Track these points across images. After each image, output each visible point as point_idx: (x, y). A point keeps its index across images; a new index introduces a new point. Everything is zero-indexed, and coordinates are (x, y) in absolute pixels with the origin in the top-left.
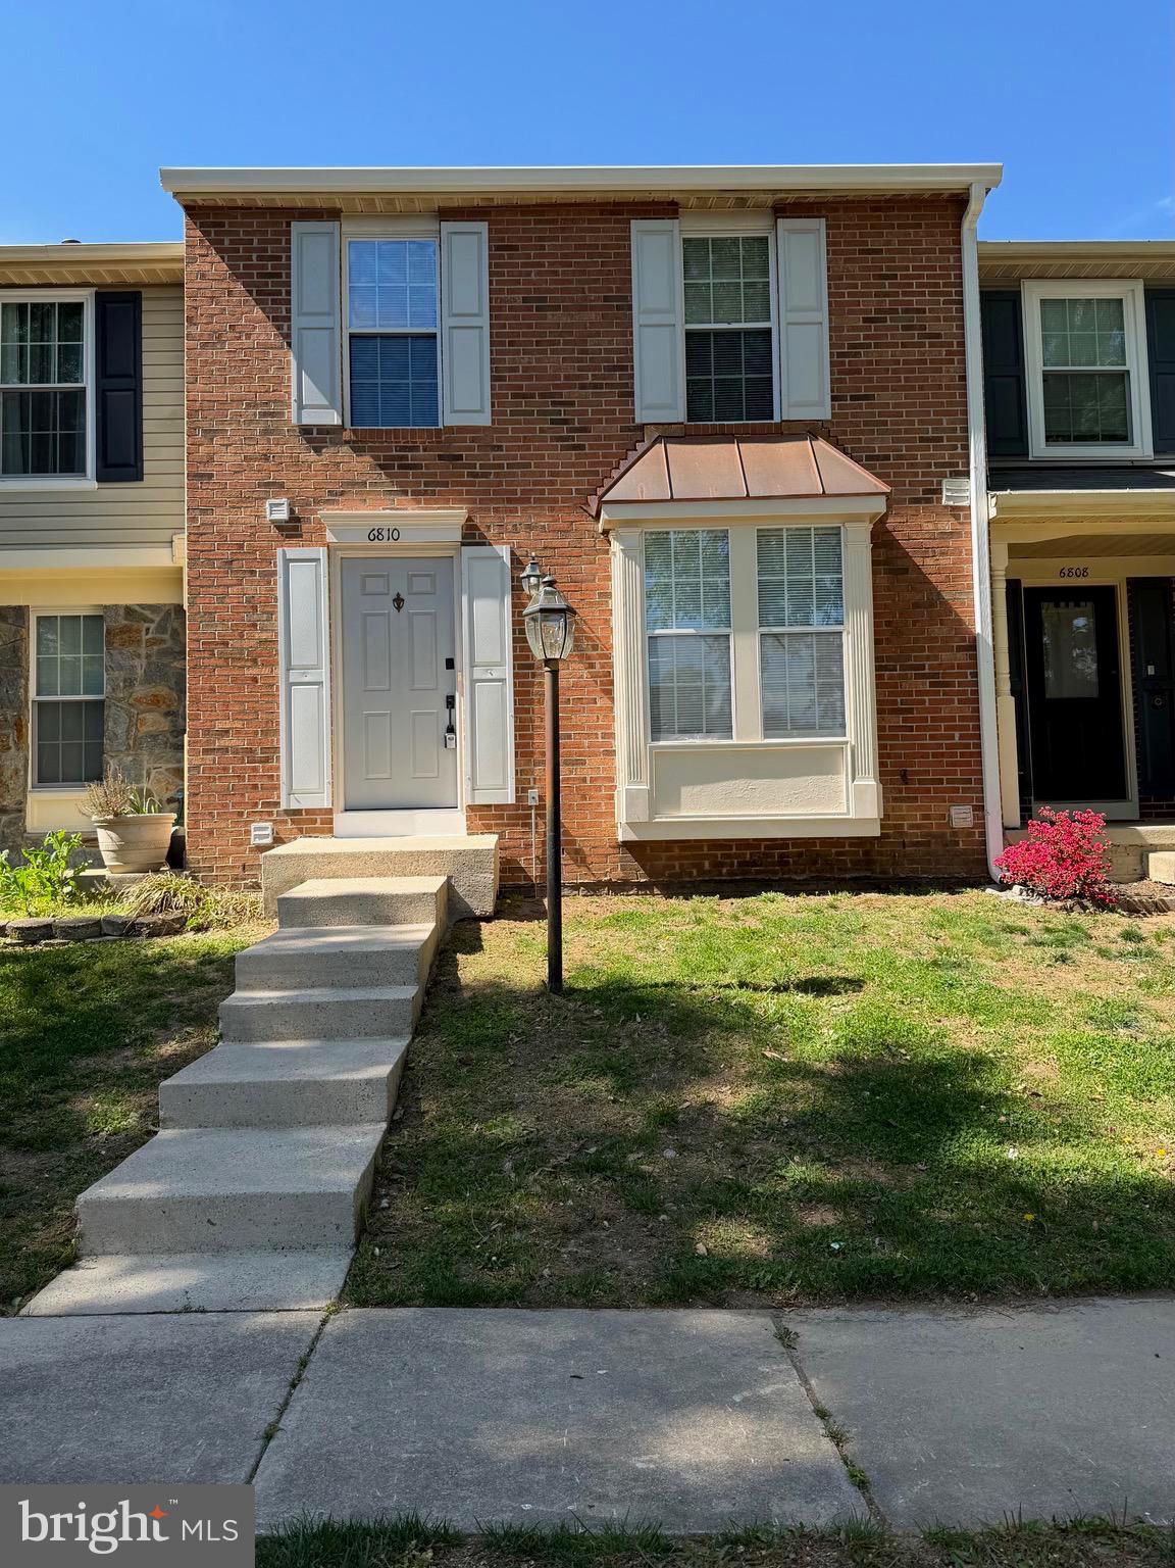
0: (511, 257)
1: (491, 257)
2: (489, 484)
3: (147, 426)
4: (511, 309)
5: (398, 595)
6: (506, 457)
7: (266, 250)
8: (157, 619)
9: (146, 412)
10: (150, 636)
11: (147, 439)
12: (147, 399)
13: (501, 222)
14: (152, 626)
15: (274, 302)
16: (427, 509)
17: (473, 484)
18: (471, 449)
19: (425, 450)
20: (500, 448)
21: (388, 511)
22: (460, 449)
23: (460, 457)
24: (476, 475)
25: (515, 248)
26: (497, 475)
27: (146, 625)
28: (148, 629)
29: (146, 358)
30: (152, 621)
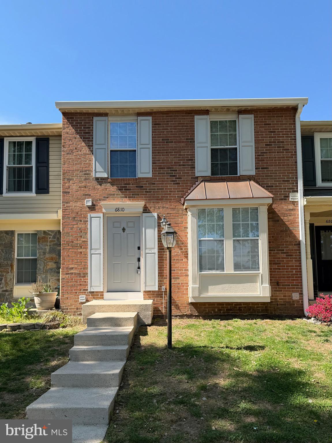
0: (158, 127)
1: (153, 127)
2: (152, 195)
3: (50, 178)
4: (158, 142)
5: (124, 228)
6: (157, 187)
7: (86, 125)
8: (53, 235)
9: (50, 173)
10: (51, 239)
11: (50, 181)
12: (50, 169)
13: (156, 117)
14: (51, 237)
15: (88, 141)
16: (132, 202)
17: (146, 195)
18: (146, 184)
19: (132, 185)
20: (154, 184)
21: (121, 203)
22: (143, 184)
23: (143, 187)
24: (147, 192)
25: (160, 124)
26: (153, 192)
27: (50, 236)
28: (50, 238)
29: (50, 157)
30: (51, 235)
